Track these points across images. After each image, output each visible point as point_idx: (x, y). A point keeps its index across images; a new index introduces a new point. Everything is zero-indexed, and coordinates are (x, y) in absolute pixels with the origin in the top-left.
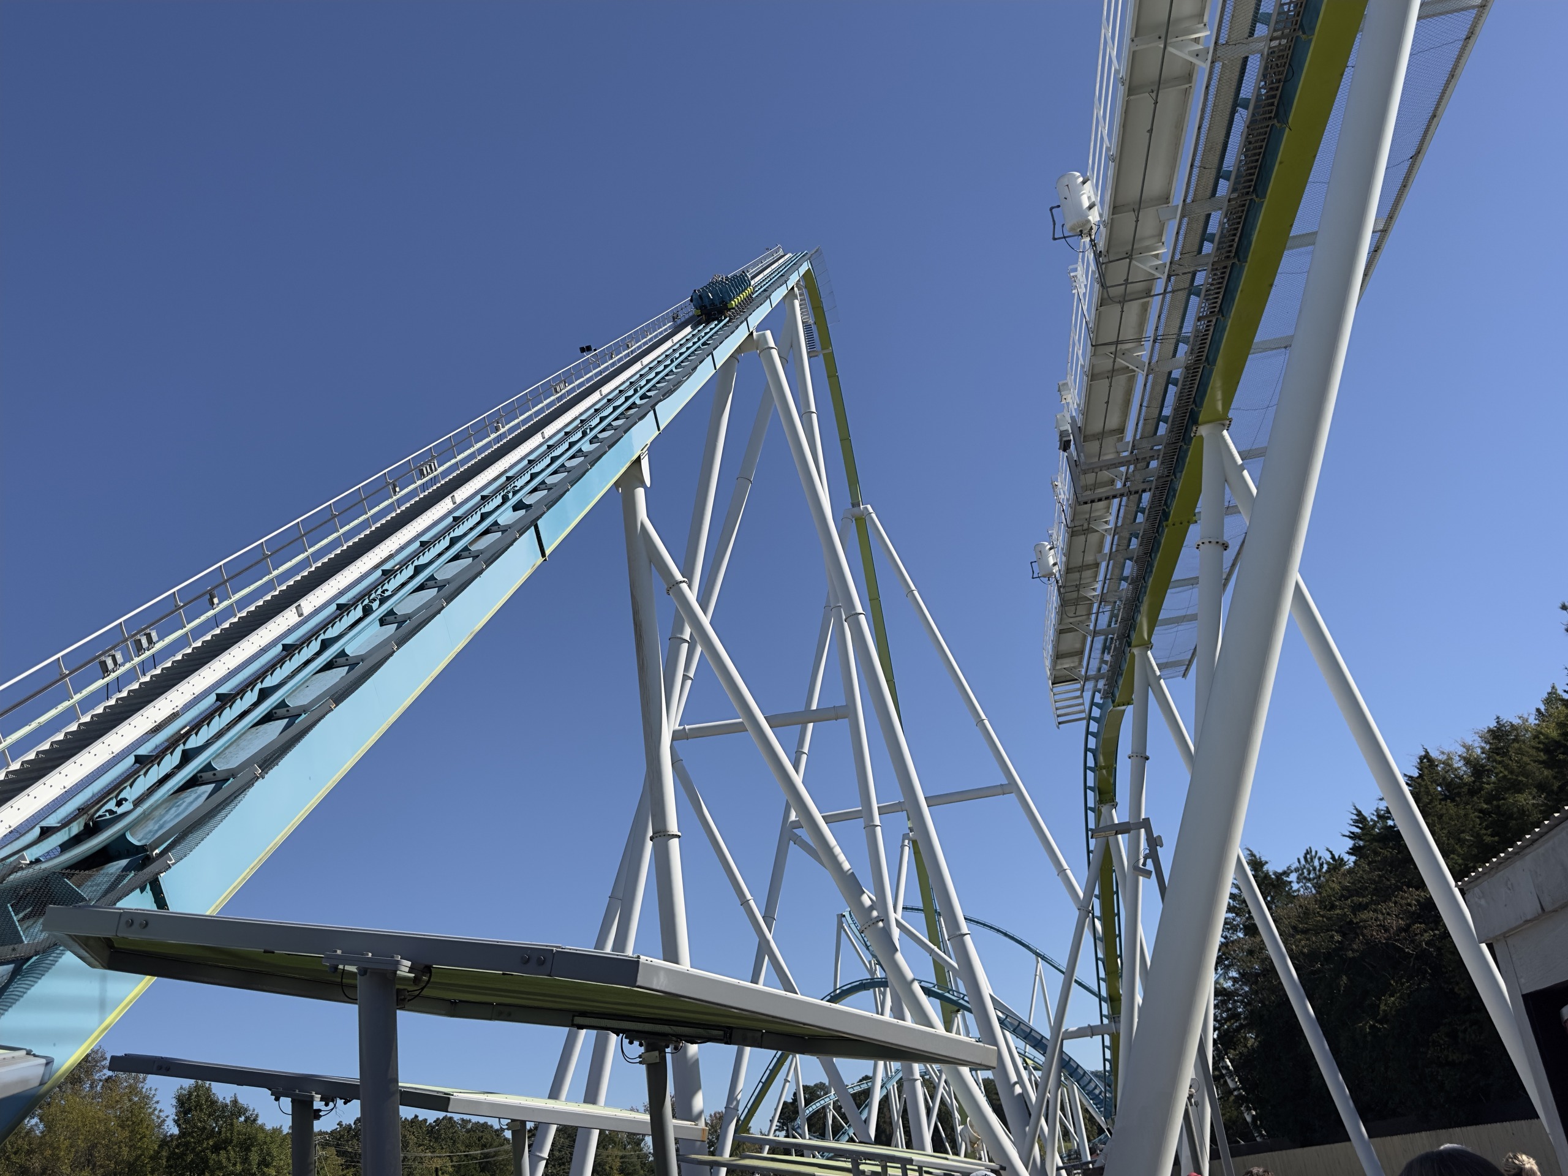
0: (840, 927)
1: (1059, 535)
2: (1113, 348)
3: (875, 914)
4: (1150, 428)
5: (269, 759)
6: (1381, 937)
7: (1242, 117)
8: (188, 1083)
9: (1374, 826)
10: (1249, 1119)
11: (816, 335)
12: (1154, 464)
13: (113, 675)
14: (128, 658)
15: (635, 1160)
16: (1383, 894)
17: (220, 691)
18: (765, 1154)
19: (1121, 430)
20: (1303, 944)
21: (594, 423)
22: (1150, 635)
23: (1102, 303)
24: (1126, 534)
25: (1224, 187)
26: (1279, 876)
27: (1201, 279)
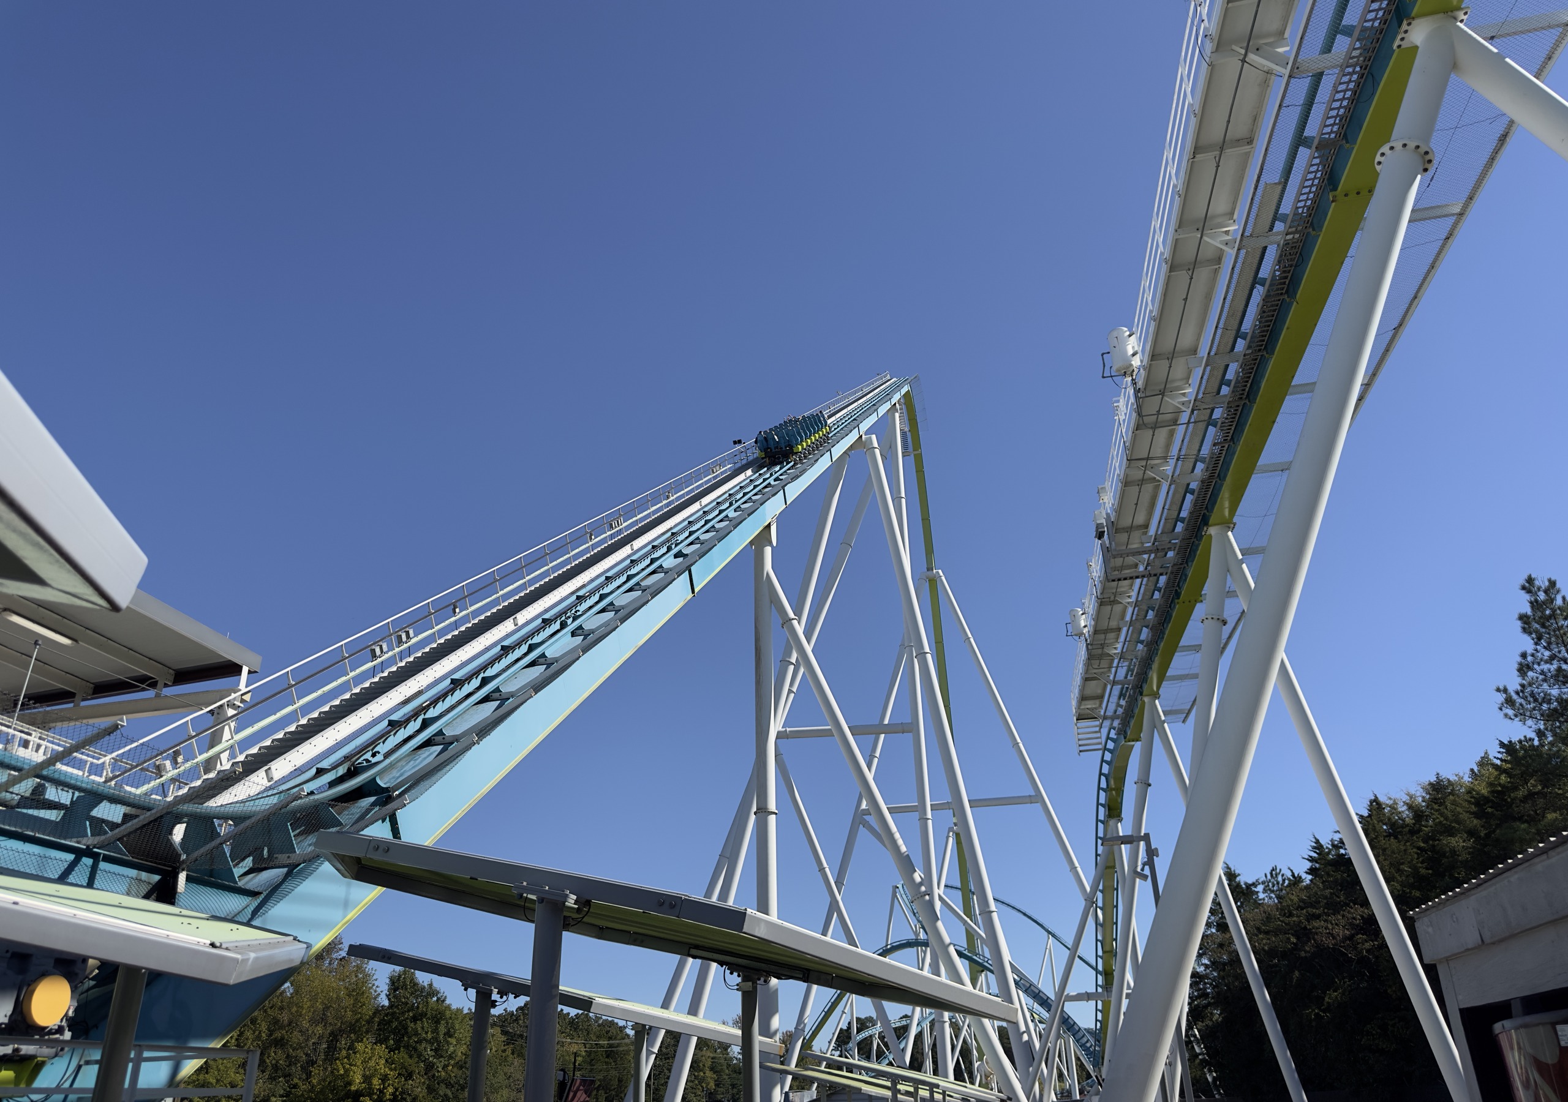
0: (894, 896)
1: (1091, 604)
2: (1143, 463)
3: (923, 889)
4: (1170, 526)
5: (484, 730)
6: (1329, 942)
7: (1259, 292)
8: (399, 969)
9: (1329, 853)
10: (1210, 1079)
12: (1171, 554)
13: (379, 660)
14: (391, 649)
15: (722, 1061)
16: (1334, 907)
17: (454, 677)
18: (823, 1068)
19: (1146, 526)
20: (1265, 943)
22: (1159, 687)
23: (1138, 427)
24: (1145, 607)
25: (1241, 345)
26: (1248, 886)
27: (1218, 414)
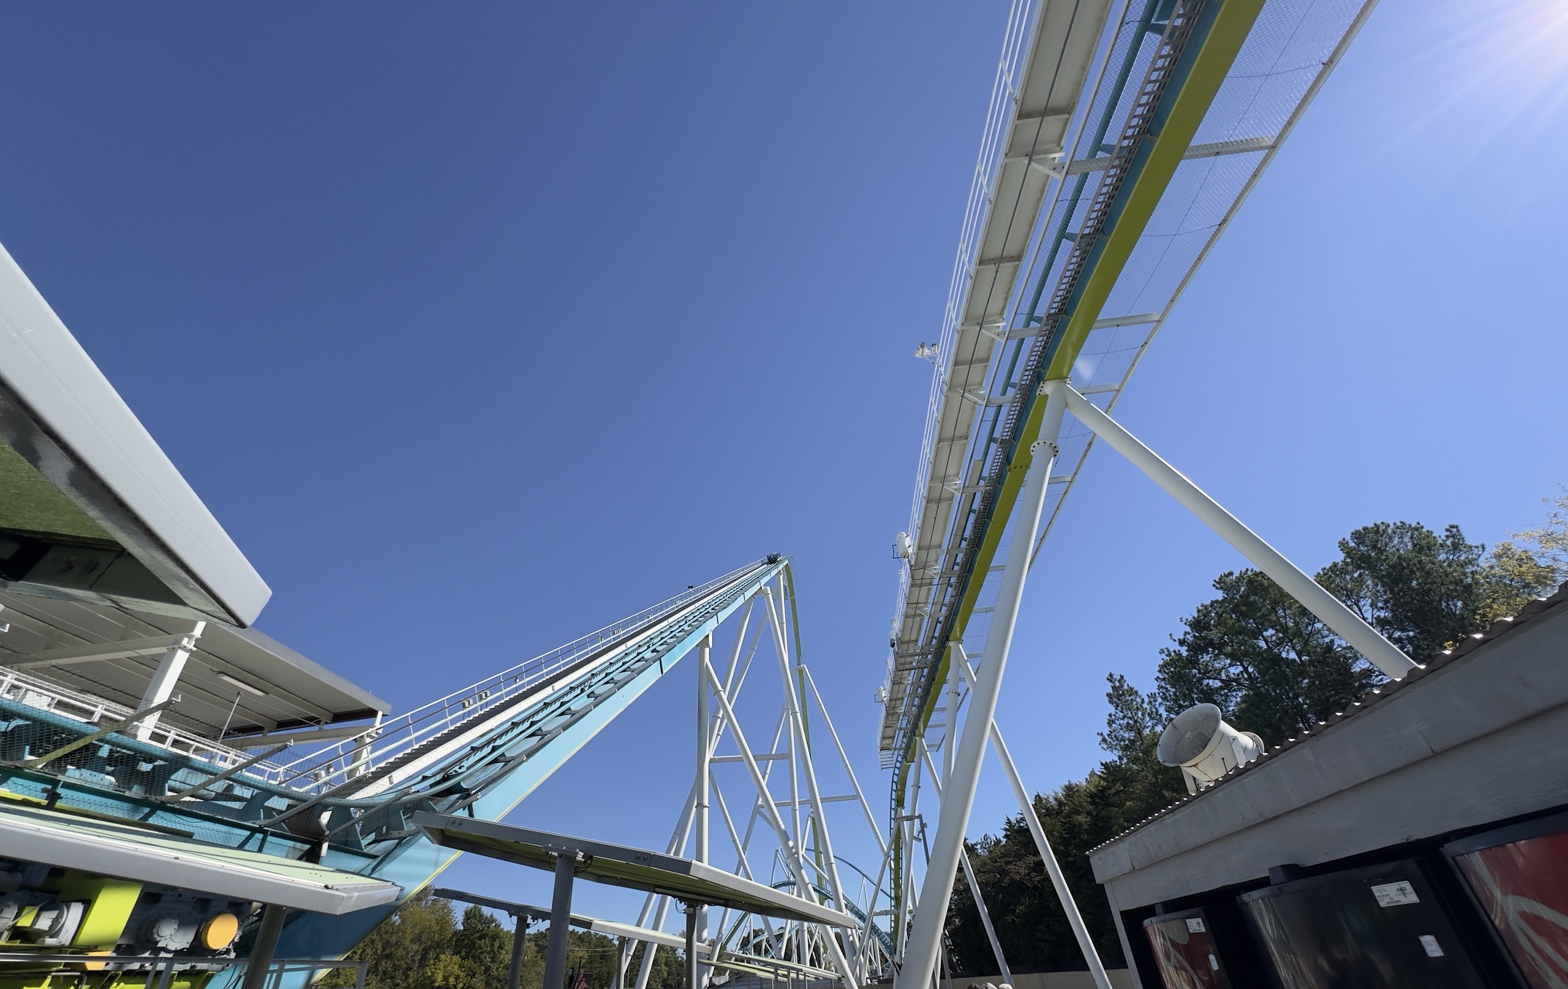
0: (776, 856)
1: (888, 684)
2: (915, 605)
3: (794, 850)
4: (929, 641)
5: (530, 754)
6: (1018, 877)
7: (973, 517)
8: (471, 905)
9: (1014, 826)
10: (955, 961)
11: (788, 591)
12: (930, 656)
13: (467, 710)
14: (475, 703)
15: (672, 959)
16: (1019, 857)
17: (513, 721)
18: (733, 961)
19: (917, 641)
20: (983, 878)
21: (690, 618)
22: (924, 731)
23: (912, 586)
24: (916, 686)
25: (964, 544)
26: (973, 846)
27: (953, 580)
